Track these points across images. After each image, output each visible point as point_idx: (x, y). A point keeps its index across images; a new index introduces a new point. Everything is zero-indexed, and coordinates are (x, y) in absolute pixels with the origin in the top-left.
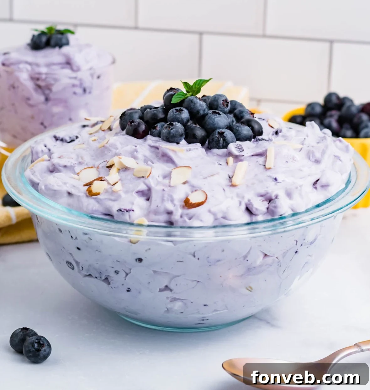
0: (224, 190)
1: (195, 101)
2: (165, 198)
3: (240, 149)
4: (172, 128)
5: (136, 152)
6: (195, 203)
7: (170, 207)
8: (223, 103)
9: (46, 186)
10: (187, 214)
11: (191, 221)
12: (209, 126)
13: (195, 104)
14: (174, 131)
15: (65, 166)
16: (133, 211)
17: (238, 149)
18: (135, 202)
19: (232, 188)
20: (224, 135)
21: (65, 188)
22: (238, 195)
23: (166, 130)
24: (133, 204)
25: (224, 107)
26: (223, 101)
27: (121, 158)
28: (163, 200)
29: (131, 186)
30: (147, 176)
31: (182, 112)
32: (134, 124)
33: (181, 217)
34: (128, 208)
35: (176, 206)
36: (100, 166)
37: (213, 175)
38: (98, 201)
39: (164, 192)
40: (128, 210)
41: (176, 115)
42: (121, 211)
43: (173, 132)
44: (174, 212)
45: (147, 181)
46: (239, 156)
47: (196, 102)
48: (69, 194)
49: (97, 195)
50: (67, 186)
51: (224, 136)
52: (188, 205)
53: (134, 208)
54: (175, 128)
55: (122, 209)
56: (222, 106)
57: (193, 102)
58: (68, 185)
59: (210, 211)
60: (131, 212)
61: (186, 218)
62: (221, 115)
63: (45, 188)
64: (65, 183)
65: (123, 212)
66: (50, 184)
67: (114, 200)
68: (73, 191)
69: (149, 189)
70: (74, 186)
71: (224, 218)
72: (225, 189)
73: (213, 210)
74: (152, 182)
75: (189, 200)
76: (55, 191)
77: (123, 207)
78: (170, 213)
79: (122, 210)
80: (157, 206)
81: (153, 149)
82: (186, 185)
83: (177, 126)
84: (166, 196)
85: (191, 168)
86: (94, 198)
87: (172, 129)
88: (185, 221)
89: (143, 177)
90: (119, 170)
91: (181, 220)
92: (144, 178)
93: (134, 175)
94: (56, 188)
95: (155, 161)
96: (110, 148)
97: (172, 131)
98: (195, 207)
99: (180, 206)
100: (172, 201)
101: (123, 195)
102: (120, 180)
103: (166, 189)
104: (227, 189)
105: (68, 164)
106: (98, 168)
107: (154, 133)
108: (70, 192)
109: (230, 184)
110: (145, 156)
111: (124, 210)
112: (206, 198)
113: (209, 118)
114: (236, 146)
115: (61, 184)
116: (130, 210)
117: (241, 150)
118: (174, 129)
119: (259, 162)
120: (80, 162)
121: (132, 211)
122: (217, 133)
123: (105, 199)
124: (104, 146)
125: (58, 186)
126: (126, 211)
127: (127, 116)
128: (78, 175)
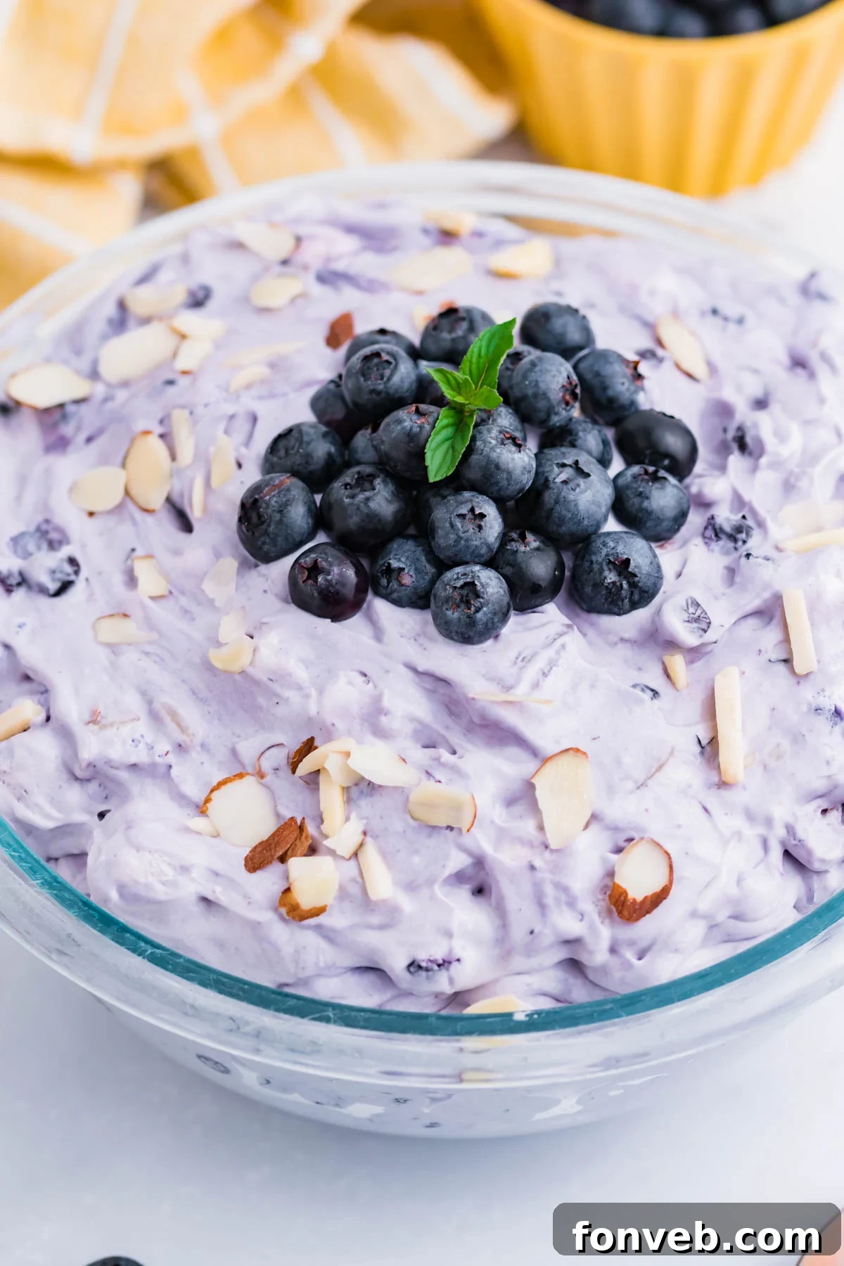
0: (706, 810)
1: (508, 464)
2: (549, 900)
3: (697, 620)
4: (478, 604)
5: (385, 715)
6: (646, 897)
7: (570, 925)
8: (564, 397)
9: (121, 889)
10: (631, 943)
11: (643, 961)
12: (564, 528)
13: (509, 473)
14: (485, 614)
15: (134, 767)
16: (458, 960)
17: (695, 625)
18: (455, 929)
19: (725, 794)
20: (630, 570)
21: (190, 888)
22: (750, 816)
23: (456, 615)
24: (449, 934)
25: (568, 408)
26: (563, 386)
27: (348, 754)
28: (542, 907)
29: (416, 860)
30: (468, 826)
31: (482, 524)
32: (327, 580)
33: (613, 950)
34: (439, 956)
35: (585, 919)
36: (266, 765)
37: (660, 768)
38: (328, 935)
39: (539, 875)
40: (441, 962)
41: (467, 540)
42: (420, 967)
43: (484, 619)
44: (588, 940)
45: (467, 840)
46: (703, 645)
47: (511, 466)
48: (205, 900)
49: (317, 915)
50: (193, 880)
51: (631, 573)
52: (626, 913)
53: (458, 953)
54: (487, 603)
55: (423, 961)
56: (564, 406)
57: (503, 467)
58: (194, 874)
59: (694, 914)
60: (455, 965)
61: (630, 955)
62: (588, 475)
63: (121, 895)
64: (185, 869)
65: (430, 973)
66: (136, 882)
67: (382, 927)
68: (218, 892)
69: (480, 862)
70: (217, 874)
71: (737, 917)
72: (708, 807)
73: (704, 906)
74: (483, 841)
75: (625, 893)
76: (159, 903)
77: (422, 956)
78: (572, 942)
79: (424, 964)
80: (532, 932)
81: (429, 684)
82: (594, 828)
83: (492, 594)
84: (549, 890)
85: (585, 753)
86: (309, 927)
87: (478, 610)
88: (628, 966)
89: (450, 828)
90: (346, 790)
91: (614, 962)
92: (454, 832)
93: (413, 817)
94: (161, 892)
95: (456, 738)
96: (276, 687)
97: (479, 615)
98: (648, 912)
99: (599, 914)
100: (572, 903)
101: (406, 903)
102: (365, 833)
103: (538, 863)
104: (712, 800)
105: (140, 756)
106: (261, 775)
107: (395, 595)
108: (210, 897)
109: (716, 779)
110: (413, 719)
111: (430, 964)
112: (671, 867)
113: (557, 502)
114: (685, 616)
115: (170, 874)
116: (450, 963)
117: (704, 626)
118: (485, 609)
119: (766, 652)
120: (180, 745)
121: (457, 963)
122: (604, 563)
123: (353, 927)
124: (242, 672)
125: (163, 883)
126: (436, 968)
127: (273, 527)
128: (207, 816)
